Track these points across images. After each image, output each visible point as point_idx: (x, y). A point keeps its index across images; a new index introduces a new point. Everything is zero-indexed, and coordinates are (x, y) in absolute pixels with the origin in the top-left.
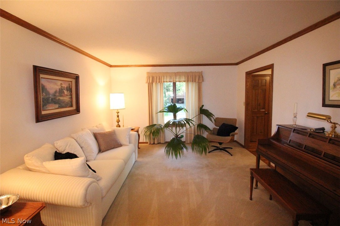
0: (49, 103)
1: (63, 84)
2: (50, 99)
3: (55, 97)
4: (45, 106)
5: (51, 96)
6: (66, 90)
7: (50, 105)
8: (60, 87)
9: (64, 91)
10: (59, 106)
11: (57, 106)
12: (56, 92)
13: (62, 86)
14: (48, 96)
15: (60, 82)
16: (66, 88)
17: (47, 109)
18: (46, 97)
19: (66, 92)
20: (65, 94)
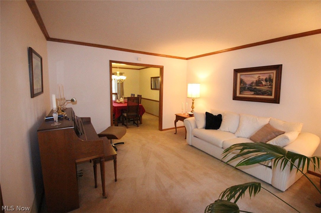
0: (245, 90)
1: (261, 76)
2: (247, 87)
3: (251, 86)
4: (242, 92)
5: (247, 86)
6: (264, 81)
7: (247, 91)
8: (257, 79)
9: (262, 82)
10: (254, 93)
11: (253, 93)
12: (252, 83)
13: (259, 78)
14: (245, 86)
15: (258, 75)
16: (264, 80)
17: (243, 94)
18: (243, 86)
19: (264, 83)
20: (263, 85)
